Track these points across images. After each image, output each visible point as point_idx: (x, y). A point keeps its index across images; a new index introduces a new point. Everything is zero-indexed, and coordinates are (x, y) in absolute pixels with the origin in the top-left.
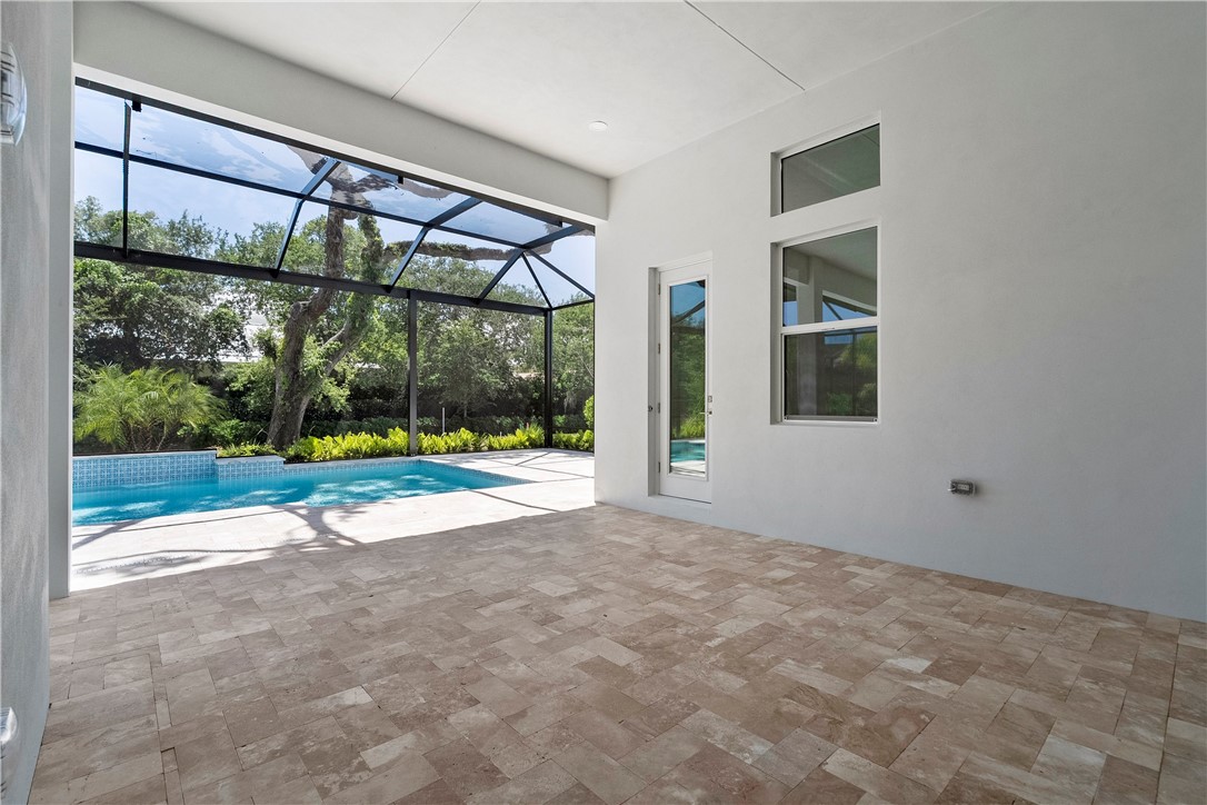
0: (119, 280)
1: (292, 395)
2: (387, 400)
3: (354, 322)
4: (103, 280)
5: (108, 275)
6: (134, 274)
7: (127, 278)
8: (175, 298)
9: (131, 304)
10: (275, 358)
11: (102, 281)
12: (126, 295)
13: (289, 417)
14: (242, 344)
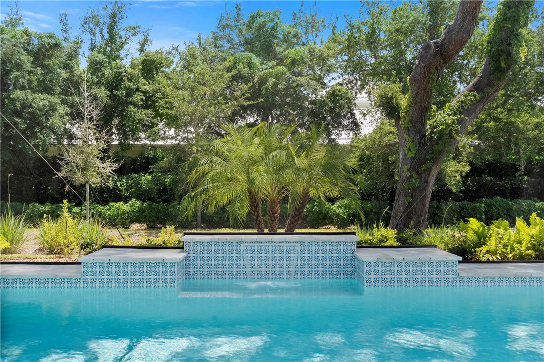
0: (258, 69)
1: (420, 164)
2: (500, 178)
3: (498, 61)
4: (247, 69)
5: (250, 65)
6: (269, 63)
7: (264, 66)
8: (299, 78)
9: (267, 89)
10: (398, 118)
11: (246, 71)
12: (263, 81)
13: (416, 192)
14: (352, 122)
